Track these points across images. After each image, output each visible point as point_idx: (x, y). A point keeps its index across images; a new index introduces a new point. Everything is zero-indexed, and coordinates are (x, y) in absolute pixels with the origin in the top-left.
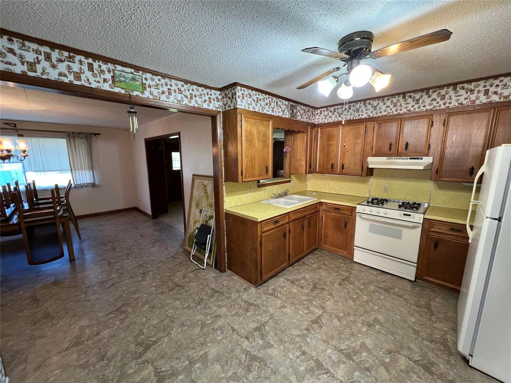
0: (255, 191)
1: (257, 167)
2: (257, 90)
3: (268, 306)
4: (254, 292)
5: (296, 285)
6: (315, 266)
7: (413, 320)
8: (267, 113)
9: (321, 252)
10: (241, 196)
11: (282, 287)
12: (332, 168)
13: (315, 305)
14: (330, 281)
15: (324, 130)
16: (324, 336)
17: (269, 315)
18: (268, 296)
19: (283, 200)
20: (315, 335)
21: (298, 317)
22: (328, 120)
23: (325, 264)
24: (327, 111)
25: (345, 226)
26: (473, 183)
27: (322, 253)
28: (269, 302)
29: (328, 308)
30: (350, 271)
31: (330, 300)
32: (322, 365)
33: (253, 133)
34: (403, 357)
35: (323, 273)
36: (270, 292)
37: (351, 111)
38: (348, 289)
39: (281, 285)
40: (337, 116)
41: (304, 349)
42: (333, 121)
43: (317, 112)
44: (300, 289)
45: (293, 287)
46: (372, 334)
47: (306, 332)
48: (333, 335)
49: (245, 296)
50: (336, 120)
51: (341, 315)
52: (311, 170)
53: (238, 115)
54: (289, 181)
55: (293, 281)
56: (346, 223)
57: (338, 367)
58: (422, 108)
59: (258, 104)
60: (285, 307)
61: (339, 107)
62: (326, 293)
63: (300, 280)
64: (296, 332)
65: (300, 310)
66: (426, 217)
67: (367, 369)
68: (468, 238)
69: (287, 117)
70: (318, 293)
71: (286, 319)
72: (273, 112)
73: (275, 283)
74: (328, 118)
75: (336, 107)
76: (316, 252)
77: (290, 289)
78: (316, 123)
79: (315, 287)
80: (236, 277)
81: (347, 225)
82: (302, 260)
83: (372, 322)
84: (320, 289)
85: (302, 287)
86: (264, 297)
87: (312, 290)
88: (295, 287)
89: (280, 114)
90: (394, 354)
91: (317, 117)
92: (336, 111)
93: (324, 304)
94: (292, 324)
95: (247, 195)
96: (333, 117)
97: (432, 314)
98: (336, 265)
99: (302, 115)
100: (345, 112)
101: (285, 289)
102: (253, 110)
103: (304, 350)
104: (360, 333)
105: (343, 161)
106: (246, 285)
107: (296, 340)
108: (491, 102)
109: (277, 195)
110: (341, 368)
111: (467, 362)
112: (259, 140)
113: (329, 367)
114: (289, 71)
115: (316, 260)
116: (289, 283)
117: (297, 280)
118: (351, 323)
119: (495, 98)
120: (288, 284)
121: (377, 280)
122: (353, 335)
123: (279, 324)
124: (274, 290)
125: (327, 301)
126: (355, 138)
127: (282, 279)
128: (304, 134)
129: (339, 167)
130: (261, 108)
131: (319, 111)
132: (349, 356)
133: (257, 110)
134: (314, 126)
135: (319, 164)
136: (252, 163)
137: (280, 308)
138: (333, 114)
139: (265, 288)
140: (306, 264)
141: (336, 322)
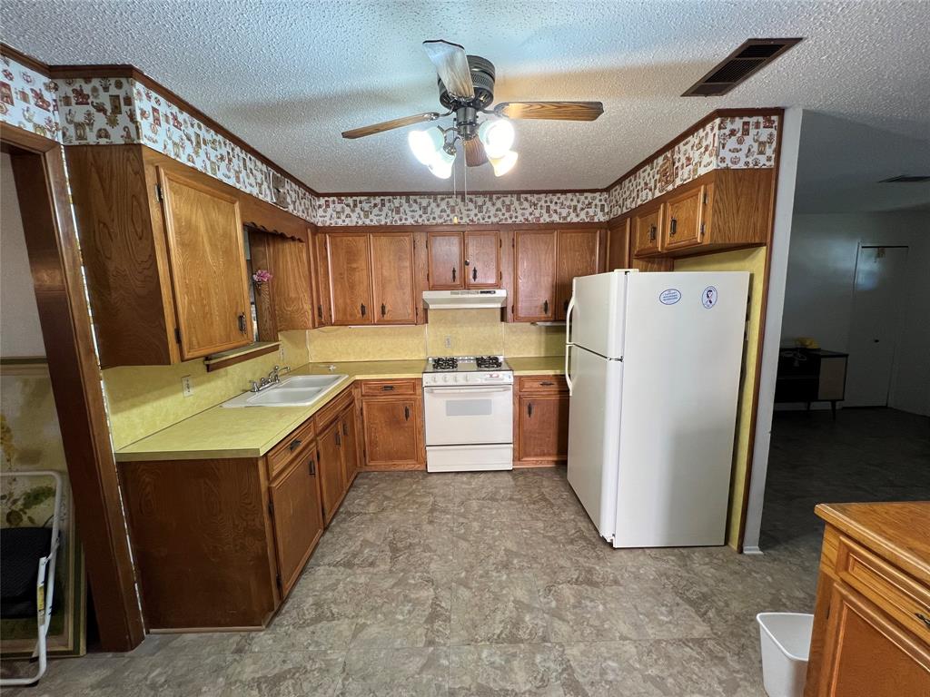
0: (202, 383)
1: (217, 319)
2: (195, 113)
3: (325, 652)
4: (270, 642)
5: (359, 566)
6: (372, 508)
7: (540, 524)
8: (225, 180)
9: (367, 478)
10: (162, 402)
11: (333, 587)
12: (363, 313)
13: (416, 585)
14: (413, 525)
15: (338, 239)
16: (462, 632)
17: (338, 670)
18: (312, 628)
19: (276, 391)
20: (448, 642)
21: (400, 629)
22: (344, 221)
23: (387, 498)
24: (341, 202)
25: (407, 416)
26: (565, 321)
27: (371, 479)
28: (322, 640)
29: (439, 577)
30: (431, 490)
31: (433, 559)
32: (491, 689)
33: (197, 227)
34: (564, 586)
35: (394, 517)
36: (312, 614)
37: (385, 209)
38: (447, 523)
39: (328, 583)
40: (362, 216)
41: (447, 687)
42: (354, 224)
43: (318, 203)
44: (371, 570)
45: (355, 574)
46: (516, 579)
47: (431, 649)
48: (472, 620)
49: (249, 669)
50: (360, 223)
51: (463, 575)
52: (321, 320)
53: (145, 167)
54: (276, 348)
55: (349, 562)
56: (407, 411)
57: (512, 670)
58: (487, 220)
59: (201, 152)
60: (364, 626)
61: (363, 198)
62: (418, 550)
63: (361, 551)
64: (415, 664)
65: (395, 613)
66: (517, 373)
67: (544, 639)
68: (569, 390)
69: (268, 199)
70: (407, 558)
71: (380, 651)
72: (238, 182)
73: (311, 586)
74: (343, 217)
75: (358, 199)
76: (358, 481)
77: (351, 582)
78: (319, 224)
79: (395, 550)
80: (190, 637)
81: (410, 412)
82: (341, 510)
83: (505, 559)
84: (406, 548)
85: (372, 564)
86: (303, 637)
87: (394, 559)
88: (359, 571)
89: (255, 191)
90: (553, 588)
91: (320, 212)
92: (359, 205)
93: (429, 573)
94: (396, 653)
95: (180, 396)
96: (354, 216)
97: (552, 505)
98: (405, 491)
99: (294, 203)
100: (376, 211)
101: (341, 586)
102: (190, 164)
103: (450, 688)
104: (504, 588)
105: (383, 300)
106: (237, 638)
107: (425, 681)
108: (552, 223)
109: (258, 382)
110: (516, 670)
111: (611, 544)
112: (214, 246)
113: (501, 683)
114: (310, 89)
115: (368, 496)
116: (342, 569)
117: (355, 555)
118: (483, 580)
119: (556, 218)
120: (340, 573)
121: (473, 489)
122: (497, 598)
123: (374, 675)
124: (317, 605)
125: (429, 563)
126: (400, 259)
127: (321, 571)
128: (300, 245)
129: (377, 310)
130: (208, 163)
131: (322, 201)
132: (514, 640)
133: (199, 166)
134: (316, 230)
135: (336, 306)
136: (204, 306)
137: (354, 636)
138: (353, 211)
139: (294, 613)
140: (353, 513)
141: (464, 593)
